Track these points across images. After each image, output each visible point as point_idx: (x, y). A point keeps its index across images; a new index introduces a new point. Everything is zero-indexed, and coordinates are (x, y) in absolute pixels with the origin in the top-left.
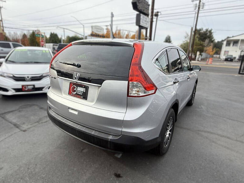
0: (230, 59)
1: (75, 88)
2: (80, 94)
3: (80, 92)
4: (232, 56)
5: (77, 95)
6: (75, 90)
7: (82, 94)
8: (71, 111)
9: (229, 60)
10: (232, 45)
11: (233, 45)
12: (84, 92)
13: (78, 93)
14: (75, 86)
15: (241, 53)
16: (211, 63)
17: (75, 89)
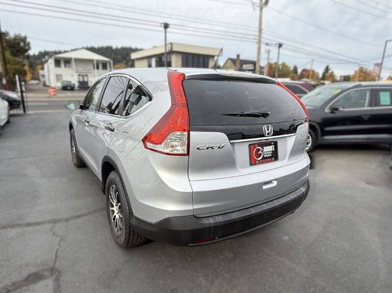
0: (70, 86)
1: (259, 150)
2: (269, 155)
3: (268, 153)
4: (70, 82)
5: (266, 160)
6: (260, 154)
7: (271, 155)
8: (265, 187)
9: (69, 88)
10: (62, 65)
11: (65, 66)
12: (273, 151)
13: (265, 156)
14: (258, 148)
15: (79, 78)
16: (54, 95)
17: (260, 152)
